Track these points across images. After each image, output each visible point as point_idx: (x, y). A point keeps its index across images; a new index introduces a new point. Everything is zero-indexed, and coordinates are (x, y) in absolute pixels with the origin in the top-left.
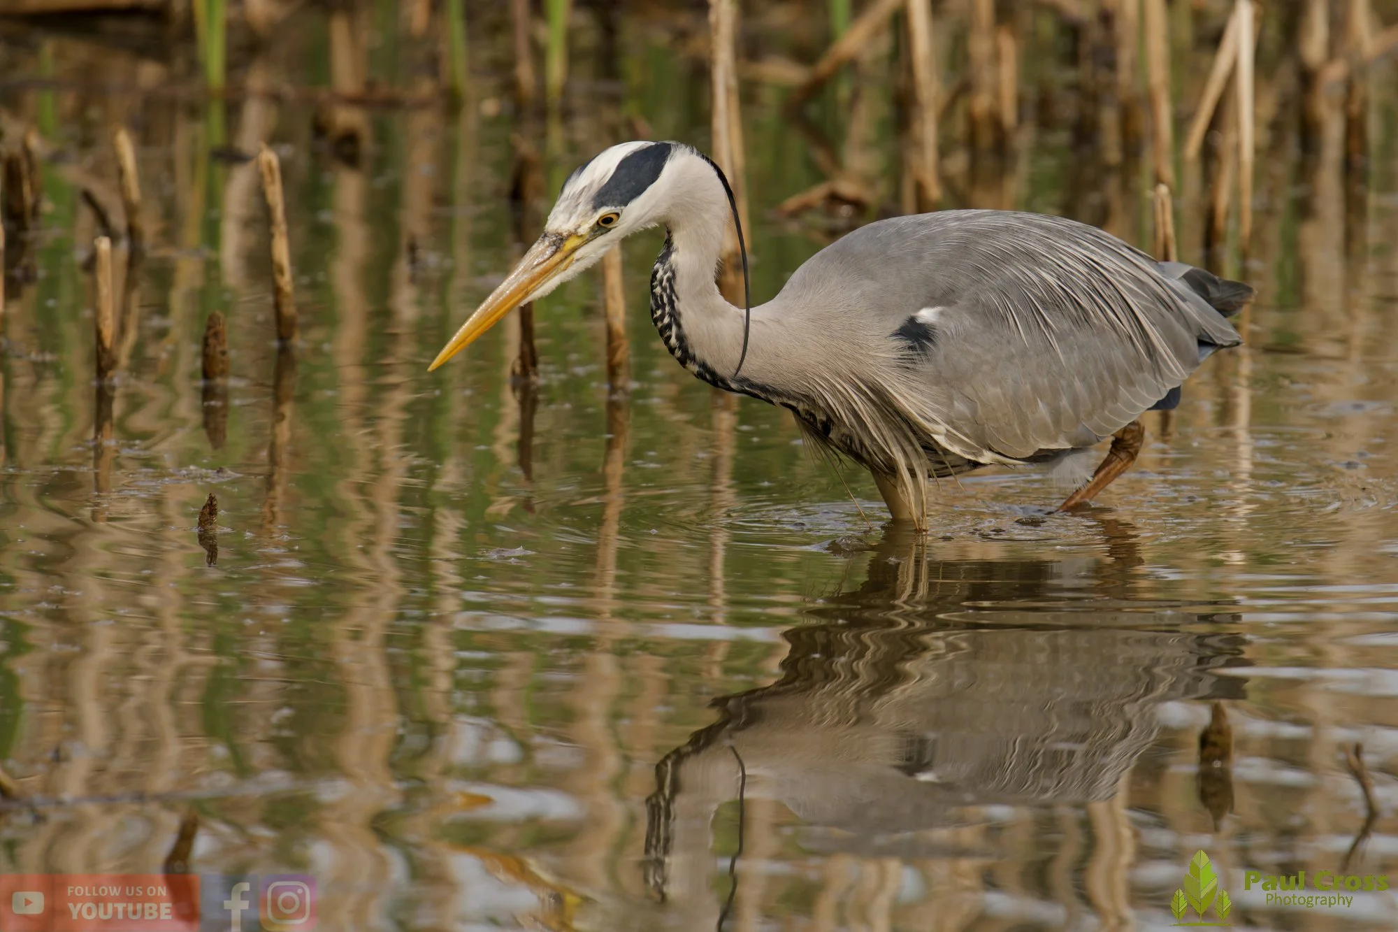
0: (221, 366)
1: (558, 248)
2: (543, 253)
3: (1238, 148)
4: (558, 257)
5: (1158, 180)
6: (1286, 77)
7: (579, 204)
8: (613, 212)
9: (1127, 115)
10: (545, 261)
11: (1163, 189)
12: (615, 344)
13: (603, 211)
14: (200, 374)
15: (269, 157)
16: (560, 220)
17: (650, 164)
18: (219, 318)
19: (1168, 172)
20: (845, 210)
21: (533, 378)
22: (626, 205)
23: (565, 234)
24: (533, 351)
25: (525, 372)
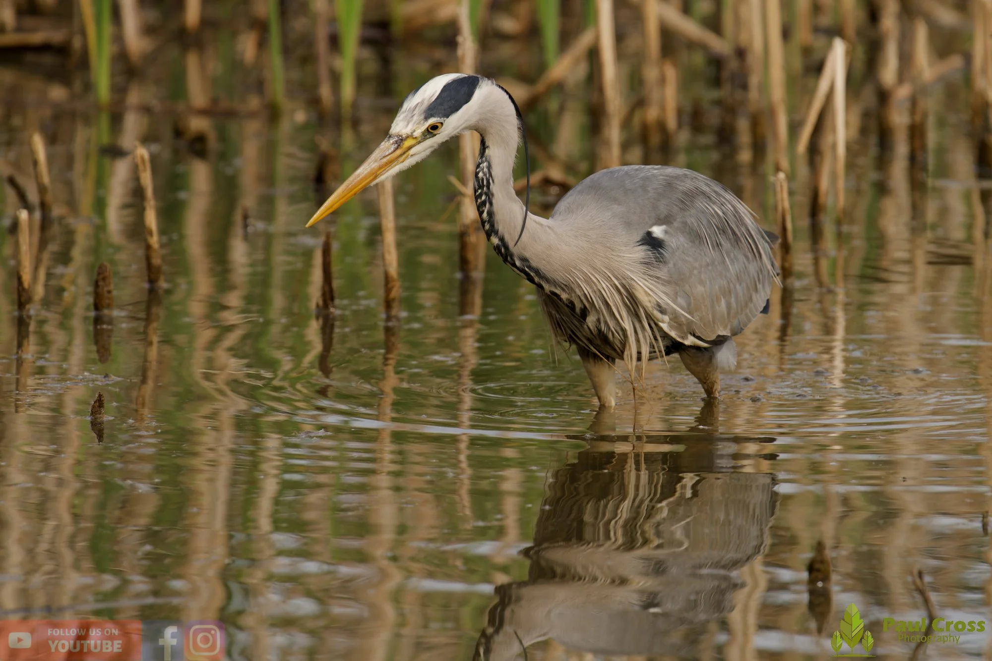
0: (107, 301)
1: (399, 146)
2: (388, 149)
3: (834, 146)
4: (399, 152)
5: (778, 169)
6: (869, 96)
7: (414, 115)
8: (439, 121)
9: (756, 122)
10: (389, 154)
11: (782, 175)
12: (390, 285)
13: (432, 121)
14: (92, 307)
15: (142, 152)
16: (401, 126)
17: (465, 89)
18: (106, 267)
19: (785, 163)
20: (554, 190)
21: (332, 310)
22: (448, 117)
23: (404, 136)
24: (331, 290)
25: (326, 305)
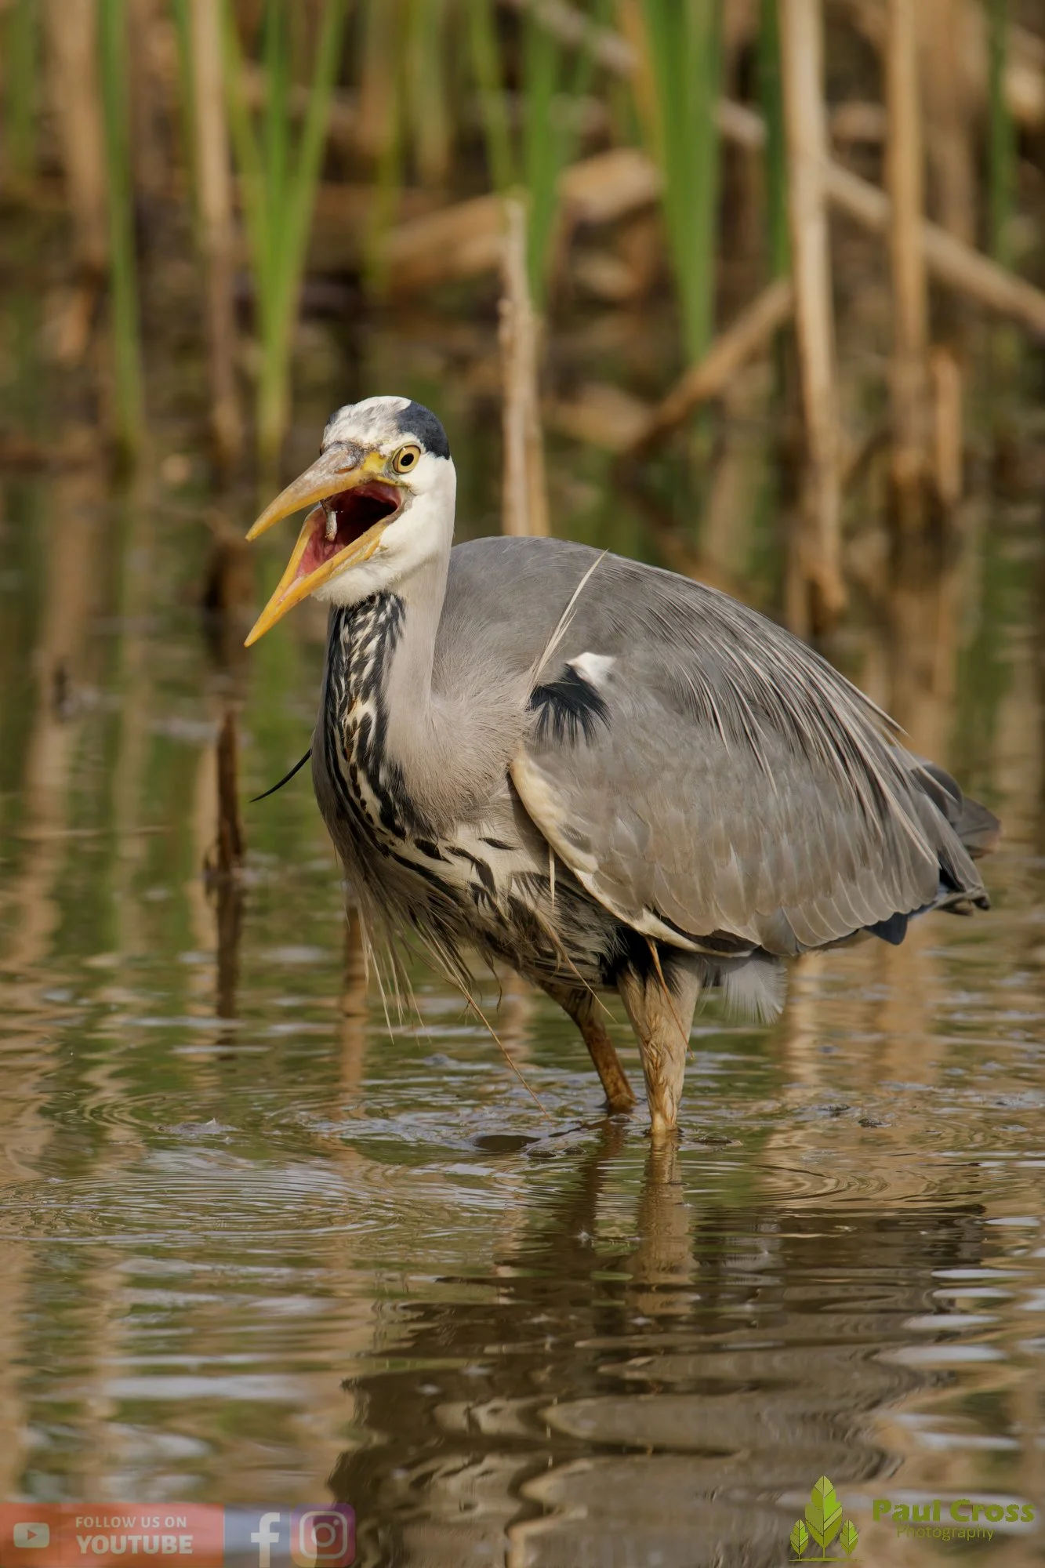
21: (240, 873)
24: (235, 832)
25: (225, 863)
